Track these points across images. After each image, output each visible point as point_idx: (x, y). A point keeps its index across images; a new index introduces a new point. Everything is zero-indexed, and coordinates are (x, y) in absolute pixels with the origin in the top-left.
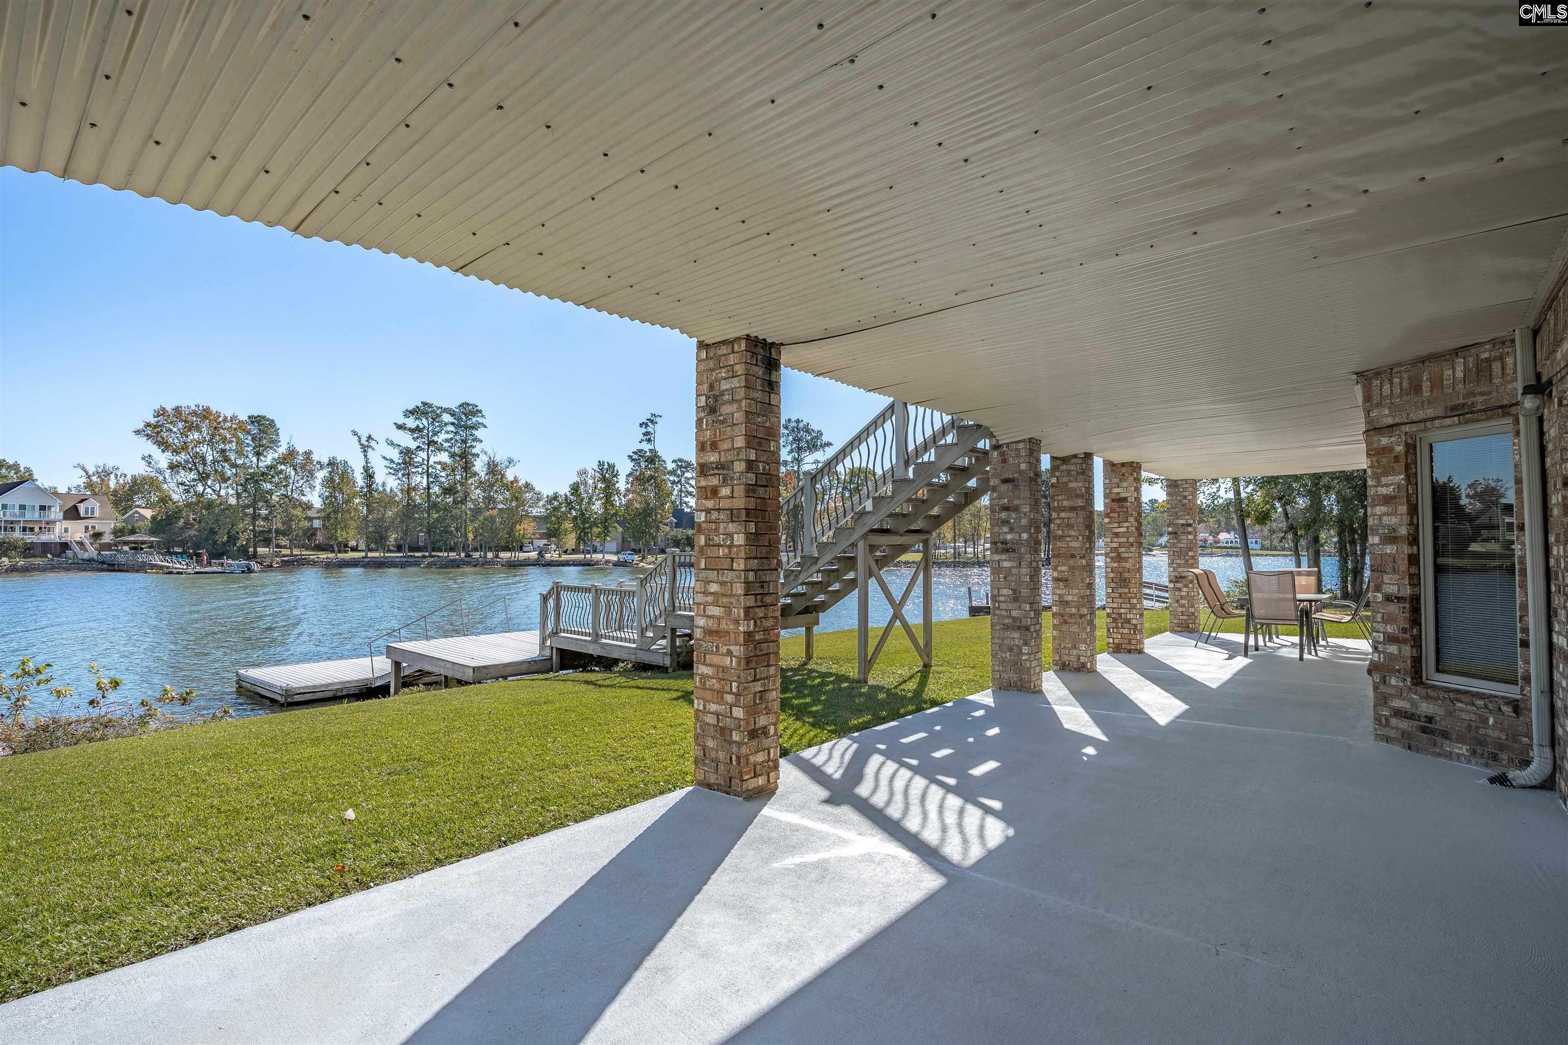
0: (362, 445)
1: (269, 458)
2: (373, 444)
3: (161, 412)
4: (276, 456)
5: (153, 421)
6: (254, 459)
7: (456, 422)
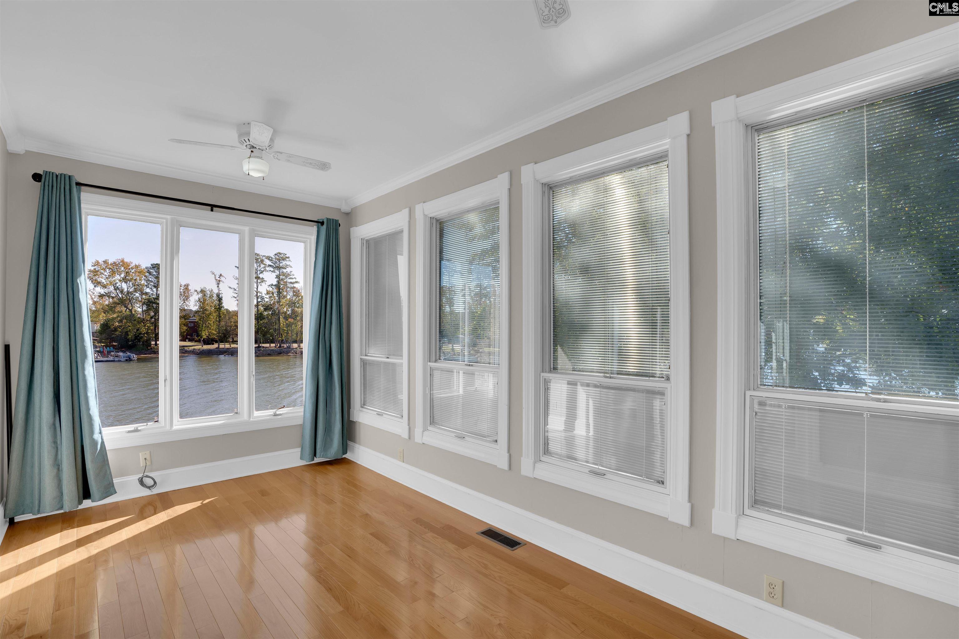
0: (216, 280)
2: (222, 279)
7: (272, 264)
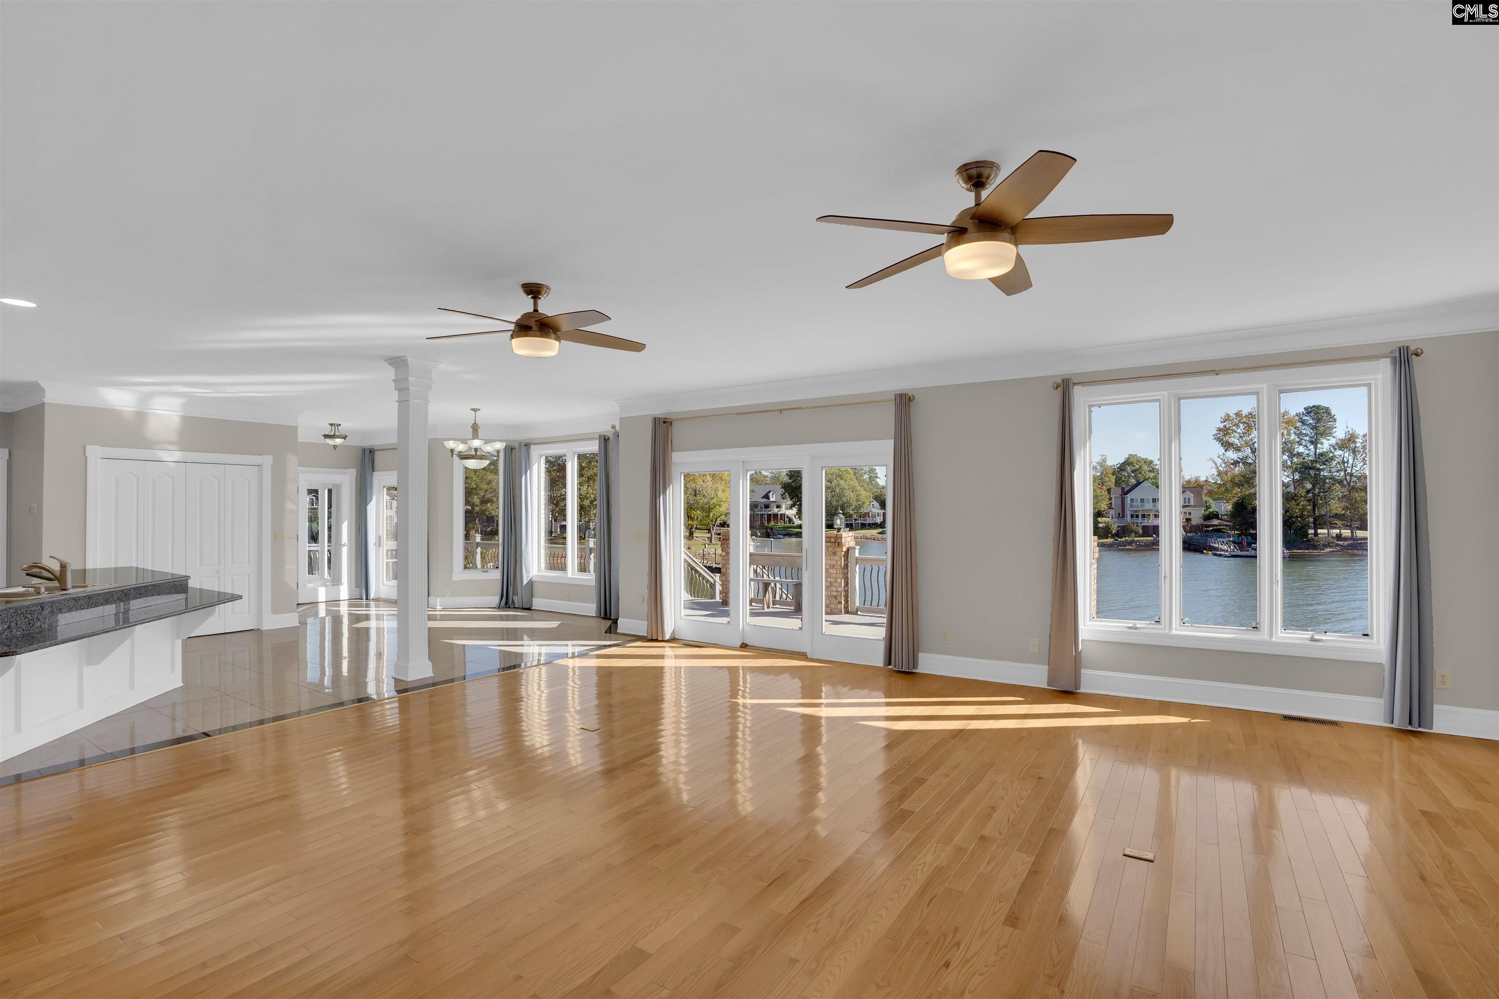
1: (1325, 445)
3: (1227, 418)
4: (1333, 441)
5: (1222, 426)
6: (1312, 447)
